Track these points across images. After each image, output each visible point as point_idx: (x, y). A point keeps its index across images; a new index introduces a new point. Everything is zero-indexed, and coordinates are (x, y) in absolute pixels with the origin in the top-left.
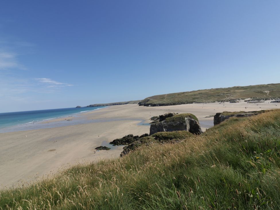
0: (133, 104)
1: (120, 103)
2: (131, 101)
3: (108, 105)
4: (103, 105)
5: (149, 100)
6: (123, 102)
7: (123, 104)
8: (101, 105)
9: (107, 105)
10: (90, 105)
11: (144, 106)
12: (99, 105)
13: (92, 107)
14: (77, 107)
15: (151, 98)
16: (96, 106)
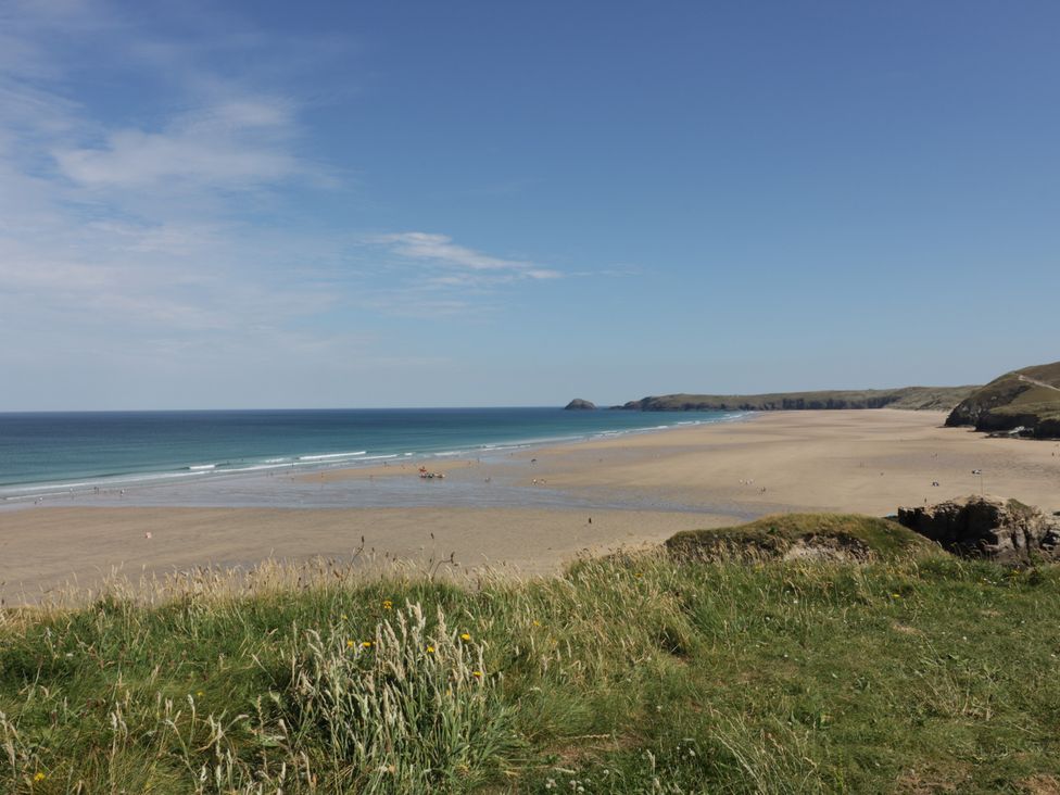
0: (926, 407)
1: (835, 398)
2: (914, 388)
3: (753, 409)
4: (717, 404)
5: (1025, 388)
6: (856, 393)
7: (857, 406)
8: (710, 402)
9: (746, 405)
10: (646, 400)
11: (979, 429)
12: (697, 402)
13: (653, 409)
14: (571, 406)
15: (1039, 379)
16: (676, 409)
